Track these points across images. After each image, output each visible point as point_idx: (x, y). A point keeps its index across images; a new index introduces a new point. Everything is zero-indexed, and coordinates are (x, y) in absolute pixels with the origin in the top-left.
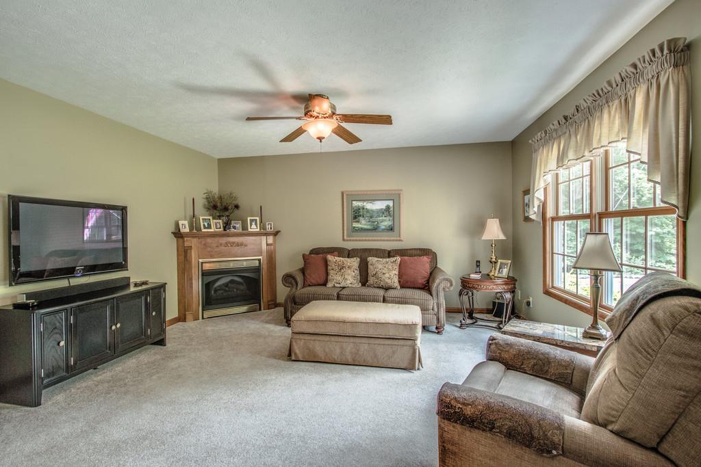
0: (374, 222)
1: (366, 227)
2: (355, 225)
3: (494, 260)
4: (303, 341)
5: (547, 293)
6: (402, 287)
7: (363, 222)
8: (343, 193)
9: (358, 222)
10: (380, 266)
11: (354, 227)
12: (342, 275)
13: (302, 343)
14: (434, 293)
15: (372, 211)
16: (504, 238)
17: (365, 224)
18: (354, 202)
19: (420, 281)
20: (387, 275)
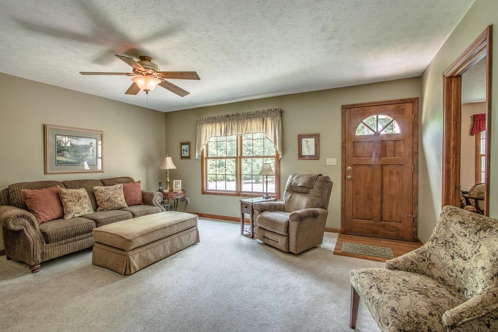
0: (79, 156)
1: (70, 160)
2: (60, 158)
3: (168, 181)
4: (138, 254)
5: (204, 193)
6: (129, 206)
7: (68, 156)
8: (44, 127)
9: (63, 156)
10: (111, 193)
11: (58, 161)
12: (80, 205)
13: (137, 256)
14: (155, 204)
15: (77, 146)
16: (175, 168)
17: (70, 158)
18: (57, 136)
19: (139, 200)
20: (119, 198)
